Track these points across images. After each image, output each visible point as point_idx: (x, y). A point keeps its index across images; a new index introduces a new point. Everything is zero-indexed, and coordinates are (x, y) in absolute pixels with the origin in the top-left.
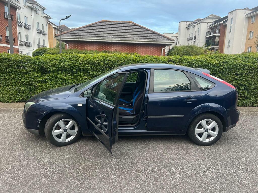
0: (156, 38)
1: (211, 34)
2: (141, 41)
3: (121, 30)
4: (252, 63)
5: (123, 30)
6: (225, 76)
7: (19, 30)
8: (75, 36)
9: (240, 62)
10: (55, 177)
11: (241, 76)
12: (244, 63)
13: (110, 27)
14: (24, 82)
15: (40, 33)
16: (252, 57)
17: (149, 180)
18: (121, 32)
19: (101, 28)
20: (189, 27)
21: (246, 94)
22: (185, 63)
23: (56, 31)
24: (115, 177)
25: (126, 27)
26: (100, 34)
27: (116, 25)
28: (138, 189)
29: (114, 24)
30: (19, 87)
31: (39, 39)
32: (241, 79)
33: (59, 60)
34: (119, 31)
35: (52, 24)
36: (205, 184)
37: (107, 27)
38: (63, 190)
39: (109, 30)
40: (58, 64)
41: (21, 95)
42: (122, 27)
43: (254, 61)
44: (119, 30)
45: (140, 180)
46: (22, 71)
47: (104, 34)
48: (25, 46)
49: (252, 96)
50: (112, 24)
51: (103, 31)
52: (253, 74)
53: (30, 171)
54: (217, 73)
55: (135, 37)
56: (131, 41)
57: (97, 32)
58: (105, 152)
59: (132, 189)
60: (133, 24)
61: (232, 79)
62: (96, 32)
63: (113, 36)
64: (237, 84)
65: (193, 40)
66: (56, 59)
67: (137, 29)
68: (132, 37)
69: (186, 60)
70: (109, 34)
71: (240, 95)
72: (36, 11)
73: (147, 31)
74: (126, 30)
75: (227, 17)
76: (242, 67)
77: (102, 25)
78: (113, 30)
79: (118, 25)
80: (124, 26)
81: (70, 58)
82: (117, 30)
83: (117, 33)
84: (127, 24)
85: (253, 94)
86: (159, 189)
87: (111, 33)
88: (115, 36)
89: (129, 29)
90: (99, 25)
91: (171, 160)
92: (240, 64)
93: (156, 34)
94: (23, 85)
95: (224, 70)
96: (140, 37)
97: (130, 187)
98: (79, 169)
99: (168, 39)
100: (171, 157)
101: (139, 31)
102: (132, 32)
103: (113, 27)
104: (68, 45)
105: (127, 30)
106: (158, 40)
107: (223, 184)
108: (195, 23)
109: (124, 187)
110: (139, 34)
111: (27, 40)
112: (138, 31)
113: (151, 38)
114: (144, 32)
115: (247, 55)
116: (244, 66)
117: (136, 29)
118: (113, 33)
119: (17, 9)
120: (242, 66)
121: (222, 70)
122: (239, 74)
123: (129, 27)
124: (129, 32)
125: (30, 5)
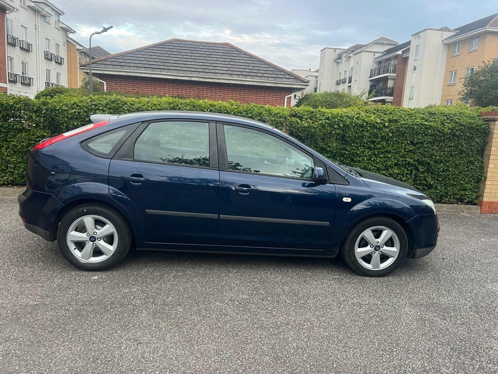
0: (275, 76)
1: (379, 75)
2: (247, 81)
3: (209, 59)
4: (440, 124)
5: (213, 59)
6: (393, 146)
7: (10, 52)
8: (119, 67)
9: (419, 121)
10: (71, 309)
11: (421, 147)
12: (426, 123)
13: (188, 51)
14: (17, 146)
15: (51, 60)
16: (441, 113)
17: (241, 316)
18: (209, 62)
19: (171, 53)
20: (339, 58)
21: (429, 179)
22: (321, 120)
23: (83, 57)
24: (180, 310)
25: (218, 54)
26: (168, 64)
27: (199, 49)
28: (221, 328)
29: (196, 47)
30: (7, 156)
31: (48, 72)
32: (420, 153)
33: (86, 107)
34: (205, 61)
35: (75, 44)
36: (337, 321)
37: (182, 51)
38: (86, 330)
39: (185, 57)
40: (83, 115)
41: (11, 172)
42: (212, 53)
43: (445, 120)
44: (204, 58)
45: (225, 315)
46: (14, 126)
47: (176, 65)
48: (21, 83)
49: (441, 184)
50: (192, 46)
51: (174, 59)
52: (441, 144)
53: (24, 300)
54: (379, 140)
55: (235, 73)
56: (227, 79)
57: (163, 61)
58: (166, 272)
59: (208, 328)
60: (232, 47)
61: (405, 151)
62: (161, 61)
63: (192, 70)
64: (414, 161)
65: (347, 84)
66: (80, 106)
67: (240, 58)
68: (229, 72)
69: (324, 115)
70: (186, 66)
71: (418, 182)
72: (44, 16)
73: (258, 63)
74: (218, 59)
75: (409, 43)
76: (422, 130)
77: (172, 47)
78: (193, 57)
79: (203, 50)
80: (215, 51)
81: (107, 104)
82: (202, 58)
83: (201, 64)
84: (221, 49)
85: (442, 180)
86: (257, 328)
87: (190, 63)
88: (197, 70)
89: (223, 57)
90: (168, 47)
91: (283, 284)
92: (418, 125)
93: (274, 68)
94: (15, 152)
95: (391, 135)
96: (244, 73)
97: (206, 325)
98: (116, 298)
99: (296, 78)
100: (283, 281)
101: (244, 61)
102: (229, 63)
103: (193, 52)
104: (105, 83)
105: (220, 59)
106: (277, 79)
107: (369, 322)
108: (351, 53)
109: (196, 325)
110: (242, 67)
111: (24, 73)
112: (241, 61)
113: (266, 75)
114: (251, 65)
115: (433, 110)
116: (426, 128)
117: (237, 58)
118: (193, 63)
119: (7, 12)
120: (422, 128)
121: (388, 134)
122: (417, 143)
123: (225, 54)
124: (224, 63)
125: (32, 4)
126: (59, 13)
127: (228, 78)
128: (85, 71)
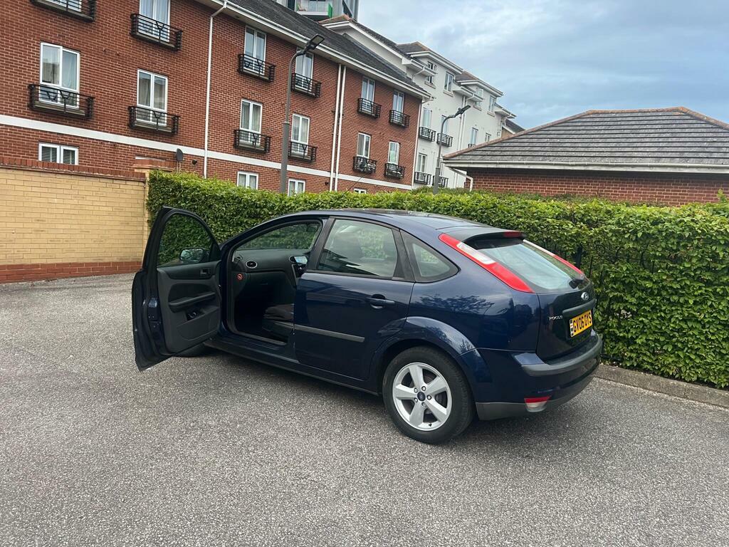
2: (686, 167)
3: (633, 136)
7: (421, 147)
18: (629, 140)
39: (593, 136)
42: (643, 127)
44: (625, 136)
47: (572, 149)
48: (432, 185)
50: (614, 119)
55: (669, 155)
60: (685, 114)
67: (692, 130)
68: (657, 155)
72: (473, 101)
84: (664, 118)
87: (596, 145)
88: (601, 154)
89: (661, 131)
96: (686, 155)
102: (666, 140)
104: (471, 179)
105: (652, 135)
112: (691, 135)
117: (686, 130)
118: (600, 145)
119: (422, 102)
123: (666, 126)
125: (458, 89)
126: (495, 95)
127: (649, 164)
128: (449, 165)
